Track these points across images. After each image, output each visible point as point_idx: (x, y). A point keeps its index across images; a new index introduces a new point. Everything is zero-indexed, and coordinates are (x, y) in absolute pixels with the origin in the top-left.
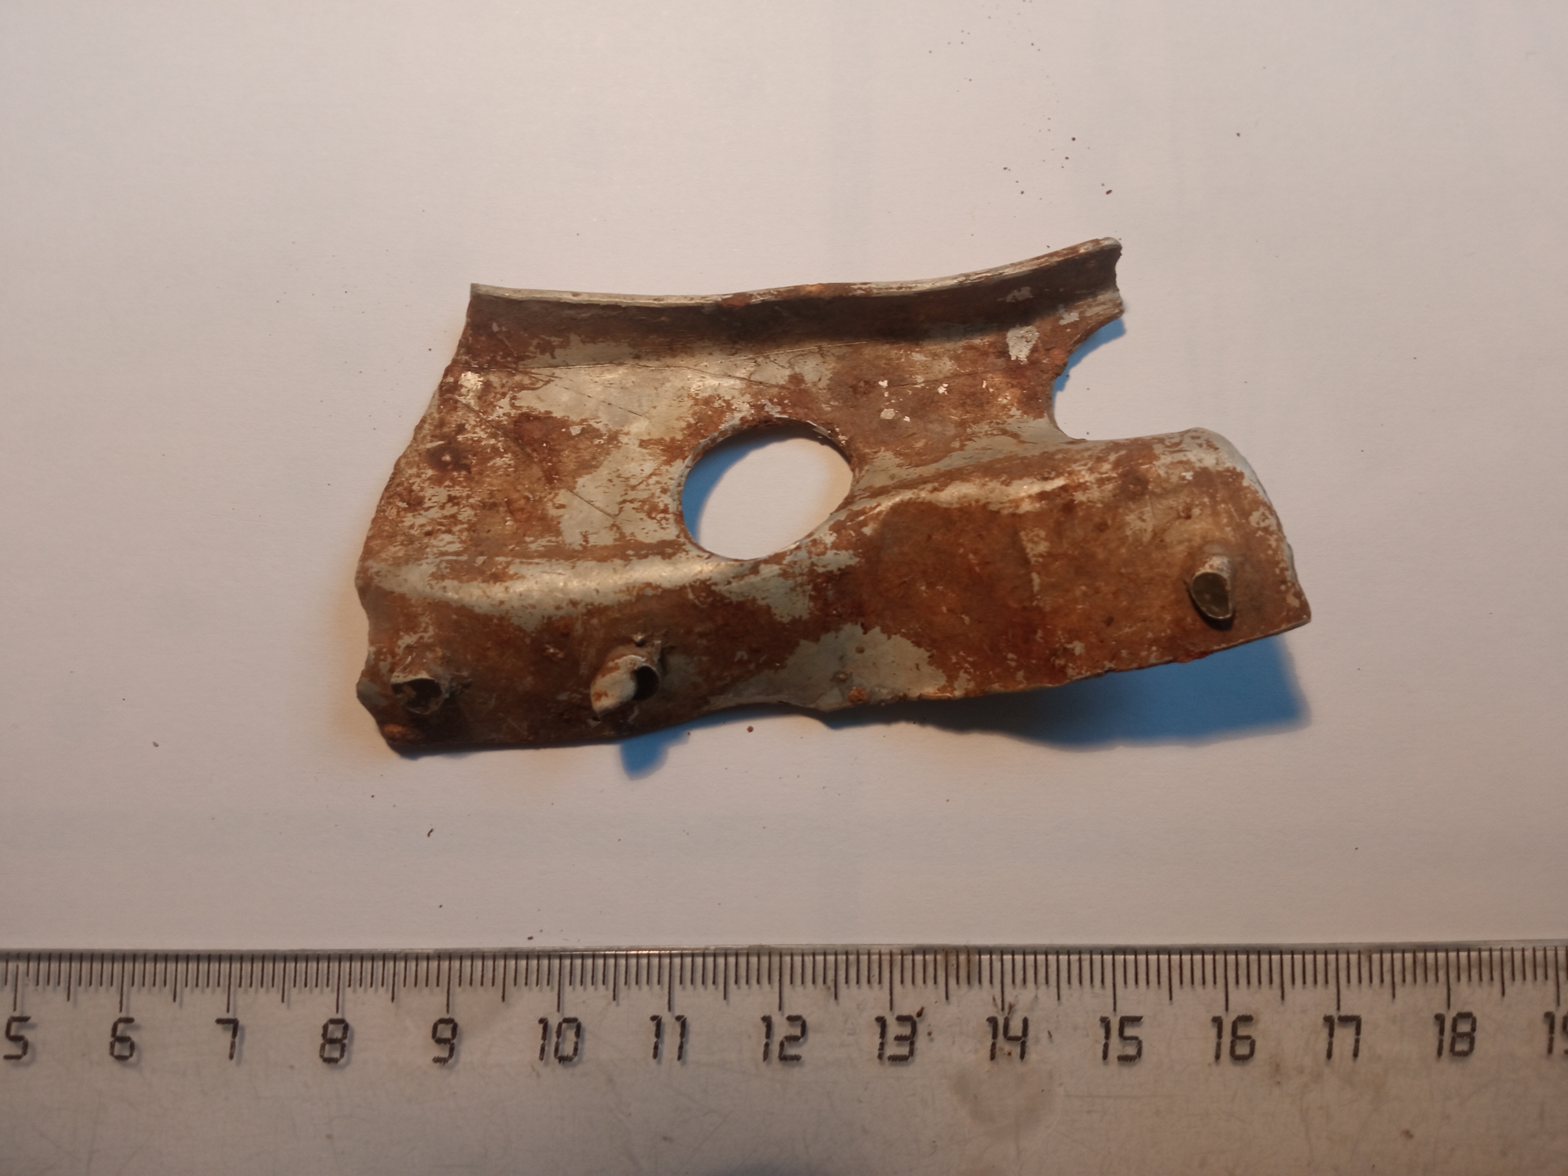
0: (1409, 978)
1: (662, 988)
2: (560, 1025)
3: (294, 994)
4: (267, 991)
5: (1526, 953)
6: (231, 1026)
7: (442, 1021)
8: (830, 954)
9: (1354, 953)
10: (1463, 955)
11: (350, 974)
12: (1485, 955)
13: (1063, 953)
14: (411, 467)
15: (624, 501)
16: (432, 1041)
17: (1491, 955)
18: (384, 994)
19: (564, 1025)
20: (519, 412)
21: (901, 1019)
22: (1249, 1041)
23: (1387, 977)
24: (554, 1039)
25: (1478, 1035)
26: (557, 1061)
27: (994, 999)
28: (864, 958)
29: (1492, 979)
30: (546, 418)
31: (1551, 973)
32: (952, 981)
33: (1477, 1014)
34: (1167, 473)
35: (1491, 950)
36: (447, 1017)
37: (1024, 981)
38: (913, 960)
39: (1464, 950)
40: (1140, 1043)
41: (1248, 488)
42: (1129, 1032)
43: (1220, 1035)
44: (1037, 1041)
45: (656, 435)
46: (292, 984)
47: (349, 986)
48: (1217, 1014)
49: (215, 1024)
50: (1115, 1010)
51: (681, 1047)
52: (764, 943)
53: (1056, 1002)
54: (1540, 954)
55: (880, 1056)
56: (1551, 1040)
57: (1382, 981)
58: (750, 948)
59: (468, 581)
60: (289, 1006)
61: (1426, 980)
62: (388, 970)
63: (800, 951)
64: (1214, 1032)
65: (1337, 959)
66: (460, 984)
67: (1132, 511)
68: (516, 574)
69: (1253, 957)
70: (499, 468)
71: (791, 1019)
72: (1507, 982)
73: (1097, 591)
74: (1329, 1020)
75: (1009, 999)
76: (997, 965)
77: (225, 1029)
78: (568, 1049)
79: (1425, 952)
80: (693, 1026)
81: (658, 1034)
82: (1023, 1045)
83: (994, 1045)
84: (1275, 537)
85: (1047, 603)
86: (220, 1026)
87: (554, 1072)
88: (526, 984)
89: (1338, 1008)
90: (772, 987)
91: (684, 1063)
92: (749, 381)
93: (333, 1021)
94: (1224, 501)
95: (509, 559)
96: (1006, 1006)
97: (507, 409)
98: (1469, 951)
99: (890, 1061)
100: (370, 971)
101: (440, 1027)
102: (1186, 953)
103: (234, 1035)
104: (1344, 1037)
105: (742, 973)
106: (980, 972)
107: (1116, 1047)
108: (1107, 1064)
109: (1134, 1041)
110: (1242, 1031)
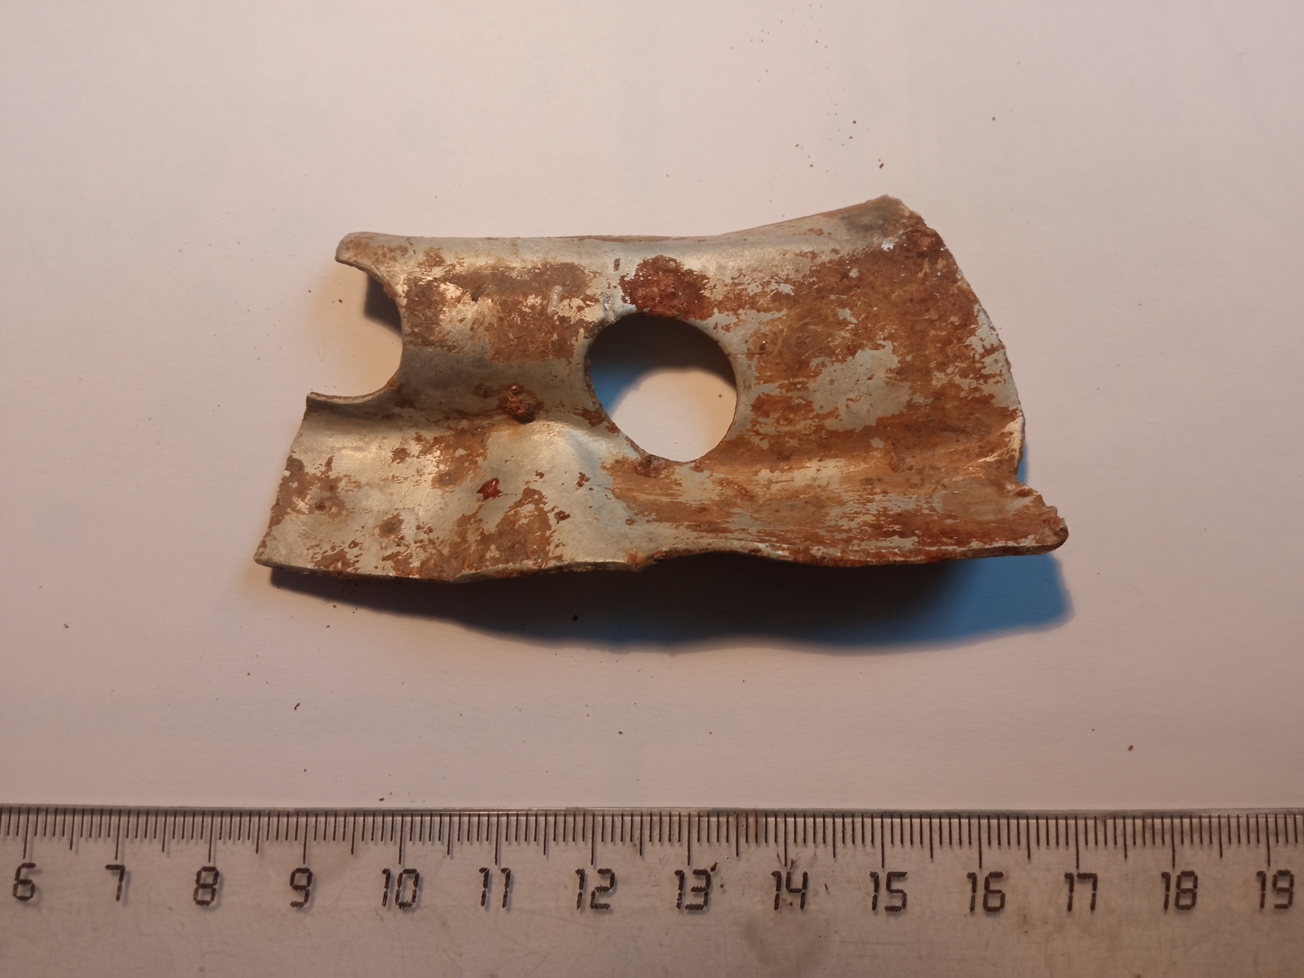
0: (1139, 840)
1: (490, 844)
2: (401, 875)
3: (173, 845)
4: (151, 841)
5: (1241, 820)
6: (119, 871)
7: (299, 870)
8: (637, 815)
9: (1091, 818)
10: (1186, 821)
11: (221, 829)
12: (1205, 821)
13: (838, 817)
16: (290, 888)
17: (1210, 822)
18: (250, 845)
19: (405, 876)
21: (697, 873)
22: (1000, 895)
23: (1120, 840)
24: (396, 887)
25: (1200, 891)
26: (398, 906)
27: (778, 856)
28: (666, 819)
29: (1211, 842)
31: (1263, 838)
32: (742, 840)
33: (1198, 873)
35: (1210, 817)
36: (303, 867)
37: (805, 840)
38: (709, 821)
39: (1186, 817)
40: (905, 895)
42: (896, 886)
43: (974, 890)
44: (816, 894)
46: (172, 836)
47: (220, 838)
48: (972, 871)
49: (105, 869)
50: (883, 866)
51: (505, 896)
52: (579, 806)
53: (833, 859)
54: (1252, 821)
55: (679, 906)
56: (1263, 896)
57: (1116, 843)
58: (567, 809)
60: (168, 855)
61: (1154, 843)
62: (254, 824)
63: (611, 813)
64: (969, 886)
65: (1076, 824)
66: (315, 839)
69: (1004, 822)
71: (600, 872)
72: (1224, 846)
74: (1069, 877)
75: (791, 856)
76: (781, 826)
77: (114, 874)
78: (407, 896)
79: (1153, 818)
80: (517, 876)
81: (486, 884)
82: (803, 896)
83: (777, 896)
86: (109, 872)
87: (395, 916)
88: (372, 839)
89: (1078, 867)
90: (586, 844)
91: (509, 910)
93: (205, 869)
96: (789, 862)
98: (1191, 818)
99: (688, 910)
100: (238, 825)
101: (297, 875)
102: (945, 818)
103: (121, 880)
104: (1083, 891)
105: (560, 830)
106: (766, 832)
107: (884, 899)
108: (876, 914)
109: (900, 894)
110: (994, 886)
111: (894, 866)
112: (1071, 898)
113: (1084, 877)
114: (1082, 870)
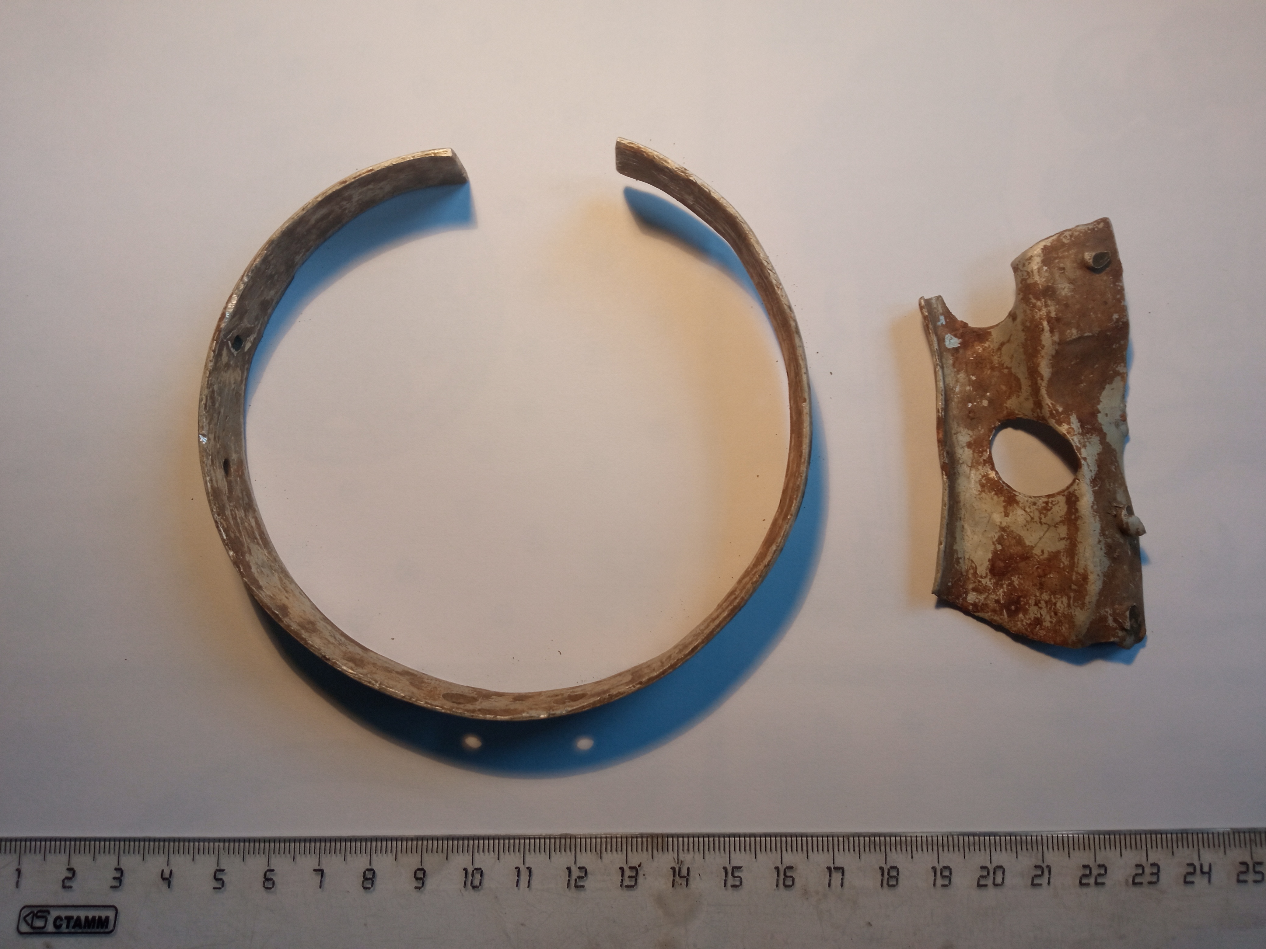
0: (867, 849)
1: (521, 854)
2: (473, 871)
5: (923, 838)
7: (418, 869)
8: (599, 838)
9: (841, 837)
10: (893, 839)
12: (903, 839)
13: (706, 837)
14: (1017, 624)
15: (1041, 522)
16: (414, 879)
18: (391, 857)
20: (989, 574)
21: (631, 868)
22: (792, 878)
23: (857, 848)
24: (471, 878)
25: (900, 876)
26: (471, 888)
27: (674, 858)
28: (614, 840)
29: (907, 850)
30: (992, 561)
31: (935, 848)
32: (655, 851)
33: (900, 867)
34: (1044, 278)
35: (906, 837)
37: (688, 850)
38: (637, 840)
39: (893, 836)
40: (741, 879)
41: (1051, 243)
42: (736, 874)
43: (778, 876)
44: (695, 879)
45: (1002, 509)
48: (777, 866)
50: (730, 863)
51: (529, 882)
52: (567, 833)
53: (703, 860)
54: (930, 839)
55: (621, 886)
56: (935, 880)
57: (855, 850)
58: (561, 835)
59: (1087, 591)
61: (875, 850)
63: (583, 837)
64: (776, 874)
65: (833, 840)
66: (427, 852)
67: (1061, 293)
68: (1084, 569)
69: (794, 839)
70: (1020, 582)
71: (579, 868)
72: (913, 853)
73: (1093, 308)
74: (829, 869)
75: (681, 858)
76: (676, 843)
78: (476, 883)
79: (875, 837)
80: (535, 871)
81: (518, 876)
82: (688, 880)
83: (674, 880)
84: (1074, 232)
85: (1096, 330)
87: (470, 894)
88: (457, 853)
89: (834, 864)
90: (572, 853)
91: (531, 890)
92: (972, 467)
93: (368, 870)
94: (1057, 254)
95: (1074, 573)
96: (680, 862)
97: (987, 580)
98: (896, 837)
99: (626, 888)
101: (418, 872)
102: (763, 837)
104: (837, 876)
105: (558, 846)
106: (668, 846)
107: (730, 881)
108: (726, 889)
109: (739, 879)
110: (788, 874)
111: (735, 863)
112: (830, 880)
113: (837, 869)
114: (837, 865)
